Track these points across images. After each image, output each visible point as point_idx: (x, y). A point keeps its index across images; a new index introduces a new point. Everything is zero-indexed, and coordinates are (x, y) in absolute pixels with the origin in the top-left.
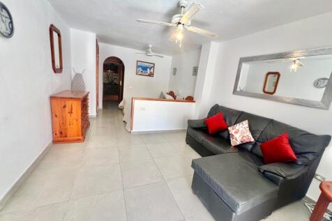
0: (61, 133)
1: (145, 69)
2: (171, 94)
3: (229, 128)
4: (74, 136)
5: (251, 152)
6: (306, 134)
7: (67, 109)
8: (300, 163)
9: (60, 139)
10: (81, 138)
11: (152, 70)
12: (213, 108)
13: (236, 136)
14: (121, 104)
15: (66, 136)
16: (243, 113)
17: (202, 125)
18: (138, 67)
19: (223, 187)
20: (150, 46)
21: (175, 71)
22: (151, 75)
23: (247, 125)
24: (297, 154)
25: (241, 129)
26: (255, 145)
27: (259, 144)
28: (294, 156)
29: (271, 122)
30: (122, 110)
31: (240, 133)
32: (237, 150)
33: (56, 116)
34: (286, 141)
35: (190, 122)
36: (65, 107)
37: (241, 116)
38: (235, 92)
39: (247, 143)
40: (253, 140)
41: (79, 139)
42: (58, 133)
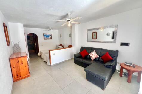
0: (18, 75)
1: (47, 36)
2: (61, 45)
3: (89, 54)
4: (25, 75)
5: (99, 60)
6: (112, 51)
7: (20, 63)
8: (113, 60)
9: (17, 79)
10: (29, 75)
11: (51, 37)
12: (81, 48)
13: (93, 56)
14: (39, 54)
15: (20, 76)
16: (92, 48)
17: (79, 55)
18: (44, 36)
19: (99, 74)
20: (50, 27)
21: (61, 36)
22: (51, 39)
23: (95, 52)
24: (112, 58)
25: (94, 54)
26: (99, 58)
27: (100, 57)
28: (112, 59)
29: (102, 49)
30: (40, 56)
31: (94, 55)
32: (95, 61)
33: (14, 67)
34: (108, 55)
35: (75, 55)
36: (18, 62)
37: (92, 49)
38: (88, 41)
39: (97, 58)
40: (98, 56)
41: (28, 76)
42: (16, 76)
